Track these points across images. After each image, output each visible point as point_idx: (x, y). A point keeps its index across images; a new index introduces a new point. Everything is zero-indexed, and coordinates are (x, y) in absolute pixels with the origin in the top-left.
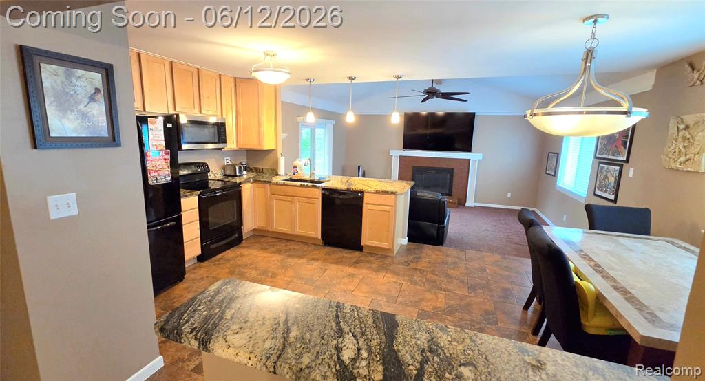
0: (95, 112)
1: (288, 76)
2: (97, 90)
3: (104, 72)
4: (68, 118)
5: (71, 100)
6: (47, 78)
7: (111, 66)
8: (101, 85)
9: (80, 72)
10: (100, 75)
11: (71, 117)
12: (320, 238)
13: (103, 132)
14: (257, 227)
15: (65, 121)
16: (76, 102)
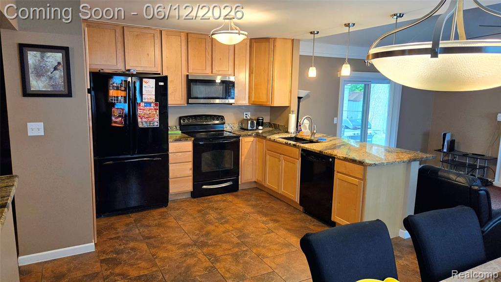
0: (57, 76)
1: (246, 37)
2: (59, 63)
3: (64, 52)
4: (41, 80)
5: (44, 70)
6: (31, 59)
7: (68, 48)
8: (62, 60)
9: (49, 54)
10: (61, 54)
11: (43, 79)
12: (298, 202)
13: (61, 88)
14: (256, 180)
15: (39, 82)
16: (46, 71)
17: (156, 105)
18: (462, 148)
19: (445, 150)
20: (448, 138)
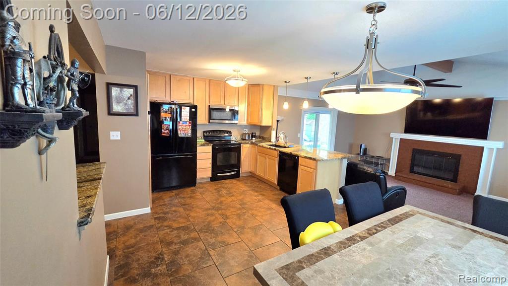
0: (129, 103)
1: (246, 83)
2: (131, 95)
3: (134, 88)
5: (121, 99)
6: (114, 92)
7: (137, 86)
8: (133, 93)
9: (125, 89)
10: (132, 90)
11: (121, 105)
12: (276, 182)
13: (132, 110)
14: (251, 171)
15: (118, 106)
16: (123, 100)
17: (190, 123)
18: (370, 153)
19: (361, 154)
20: (363, 147)
